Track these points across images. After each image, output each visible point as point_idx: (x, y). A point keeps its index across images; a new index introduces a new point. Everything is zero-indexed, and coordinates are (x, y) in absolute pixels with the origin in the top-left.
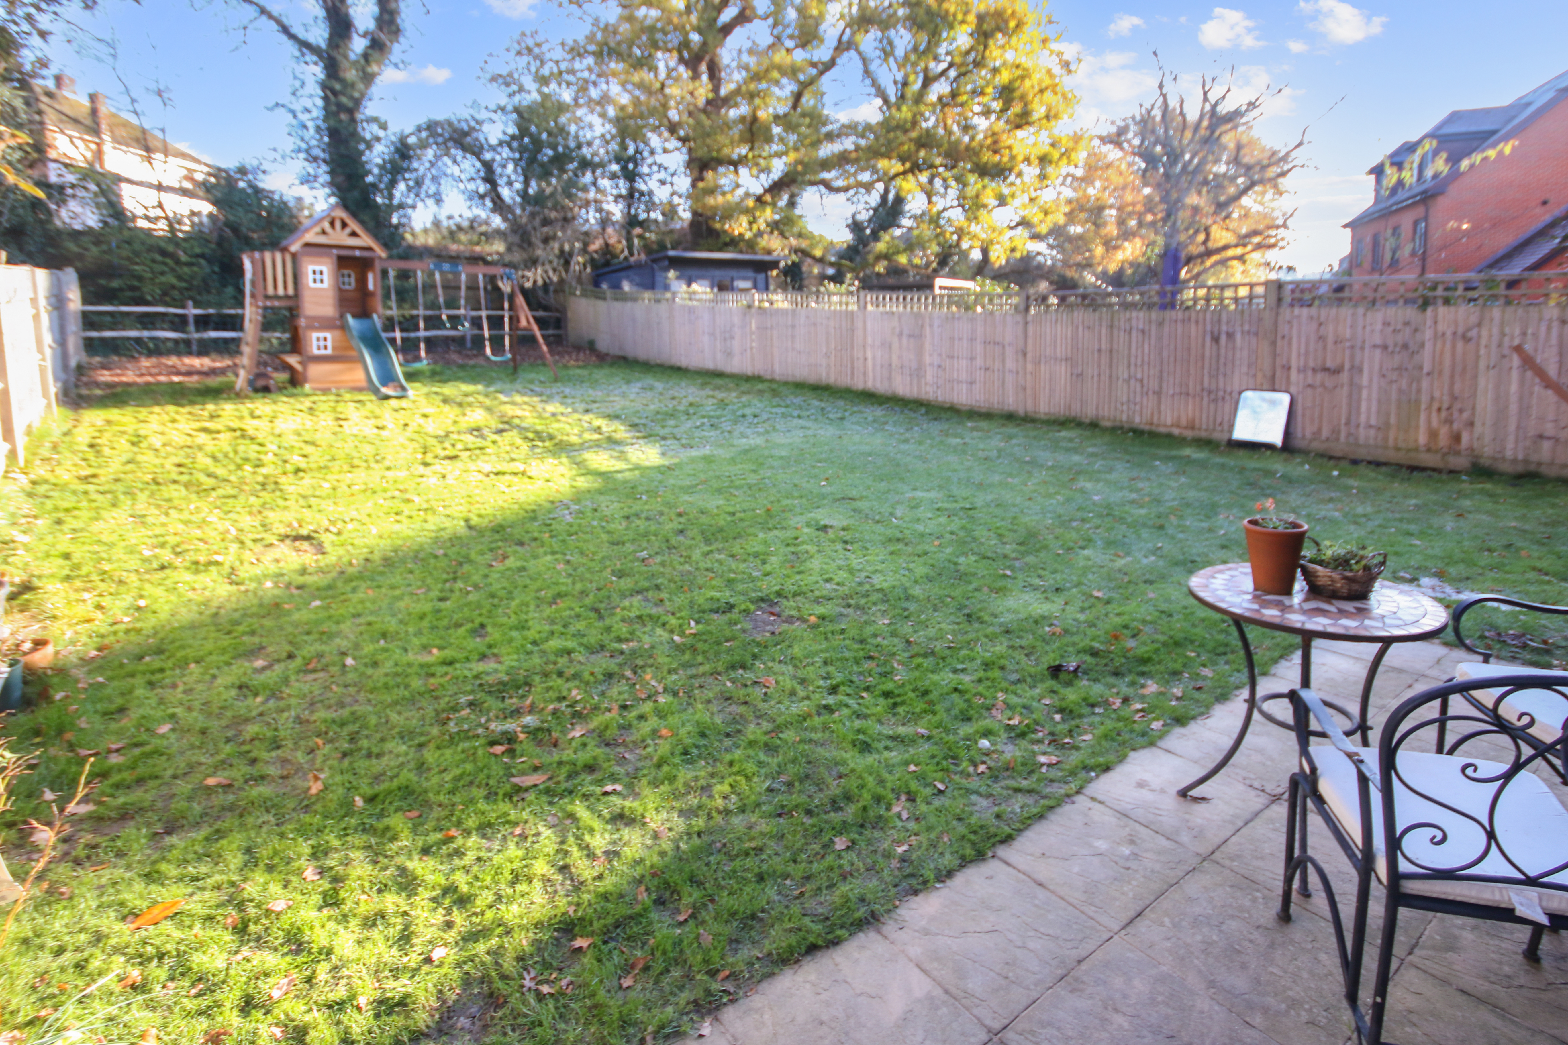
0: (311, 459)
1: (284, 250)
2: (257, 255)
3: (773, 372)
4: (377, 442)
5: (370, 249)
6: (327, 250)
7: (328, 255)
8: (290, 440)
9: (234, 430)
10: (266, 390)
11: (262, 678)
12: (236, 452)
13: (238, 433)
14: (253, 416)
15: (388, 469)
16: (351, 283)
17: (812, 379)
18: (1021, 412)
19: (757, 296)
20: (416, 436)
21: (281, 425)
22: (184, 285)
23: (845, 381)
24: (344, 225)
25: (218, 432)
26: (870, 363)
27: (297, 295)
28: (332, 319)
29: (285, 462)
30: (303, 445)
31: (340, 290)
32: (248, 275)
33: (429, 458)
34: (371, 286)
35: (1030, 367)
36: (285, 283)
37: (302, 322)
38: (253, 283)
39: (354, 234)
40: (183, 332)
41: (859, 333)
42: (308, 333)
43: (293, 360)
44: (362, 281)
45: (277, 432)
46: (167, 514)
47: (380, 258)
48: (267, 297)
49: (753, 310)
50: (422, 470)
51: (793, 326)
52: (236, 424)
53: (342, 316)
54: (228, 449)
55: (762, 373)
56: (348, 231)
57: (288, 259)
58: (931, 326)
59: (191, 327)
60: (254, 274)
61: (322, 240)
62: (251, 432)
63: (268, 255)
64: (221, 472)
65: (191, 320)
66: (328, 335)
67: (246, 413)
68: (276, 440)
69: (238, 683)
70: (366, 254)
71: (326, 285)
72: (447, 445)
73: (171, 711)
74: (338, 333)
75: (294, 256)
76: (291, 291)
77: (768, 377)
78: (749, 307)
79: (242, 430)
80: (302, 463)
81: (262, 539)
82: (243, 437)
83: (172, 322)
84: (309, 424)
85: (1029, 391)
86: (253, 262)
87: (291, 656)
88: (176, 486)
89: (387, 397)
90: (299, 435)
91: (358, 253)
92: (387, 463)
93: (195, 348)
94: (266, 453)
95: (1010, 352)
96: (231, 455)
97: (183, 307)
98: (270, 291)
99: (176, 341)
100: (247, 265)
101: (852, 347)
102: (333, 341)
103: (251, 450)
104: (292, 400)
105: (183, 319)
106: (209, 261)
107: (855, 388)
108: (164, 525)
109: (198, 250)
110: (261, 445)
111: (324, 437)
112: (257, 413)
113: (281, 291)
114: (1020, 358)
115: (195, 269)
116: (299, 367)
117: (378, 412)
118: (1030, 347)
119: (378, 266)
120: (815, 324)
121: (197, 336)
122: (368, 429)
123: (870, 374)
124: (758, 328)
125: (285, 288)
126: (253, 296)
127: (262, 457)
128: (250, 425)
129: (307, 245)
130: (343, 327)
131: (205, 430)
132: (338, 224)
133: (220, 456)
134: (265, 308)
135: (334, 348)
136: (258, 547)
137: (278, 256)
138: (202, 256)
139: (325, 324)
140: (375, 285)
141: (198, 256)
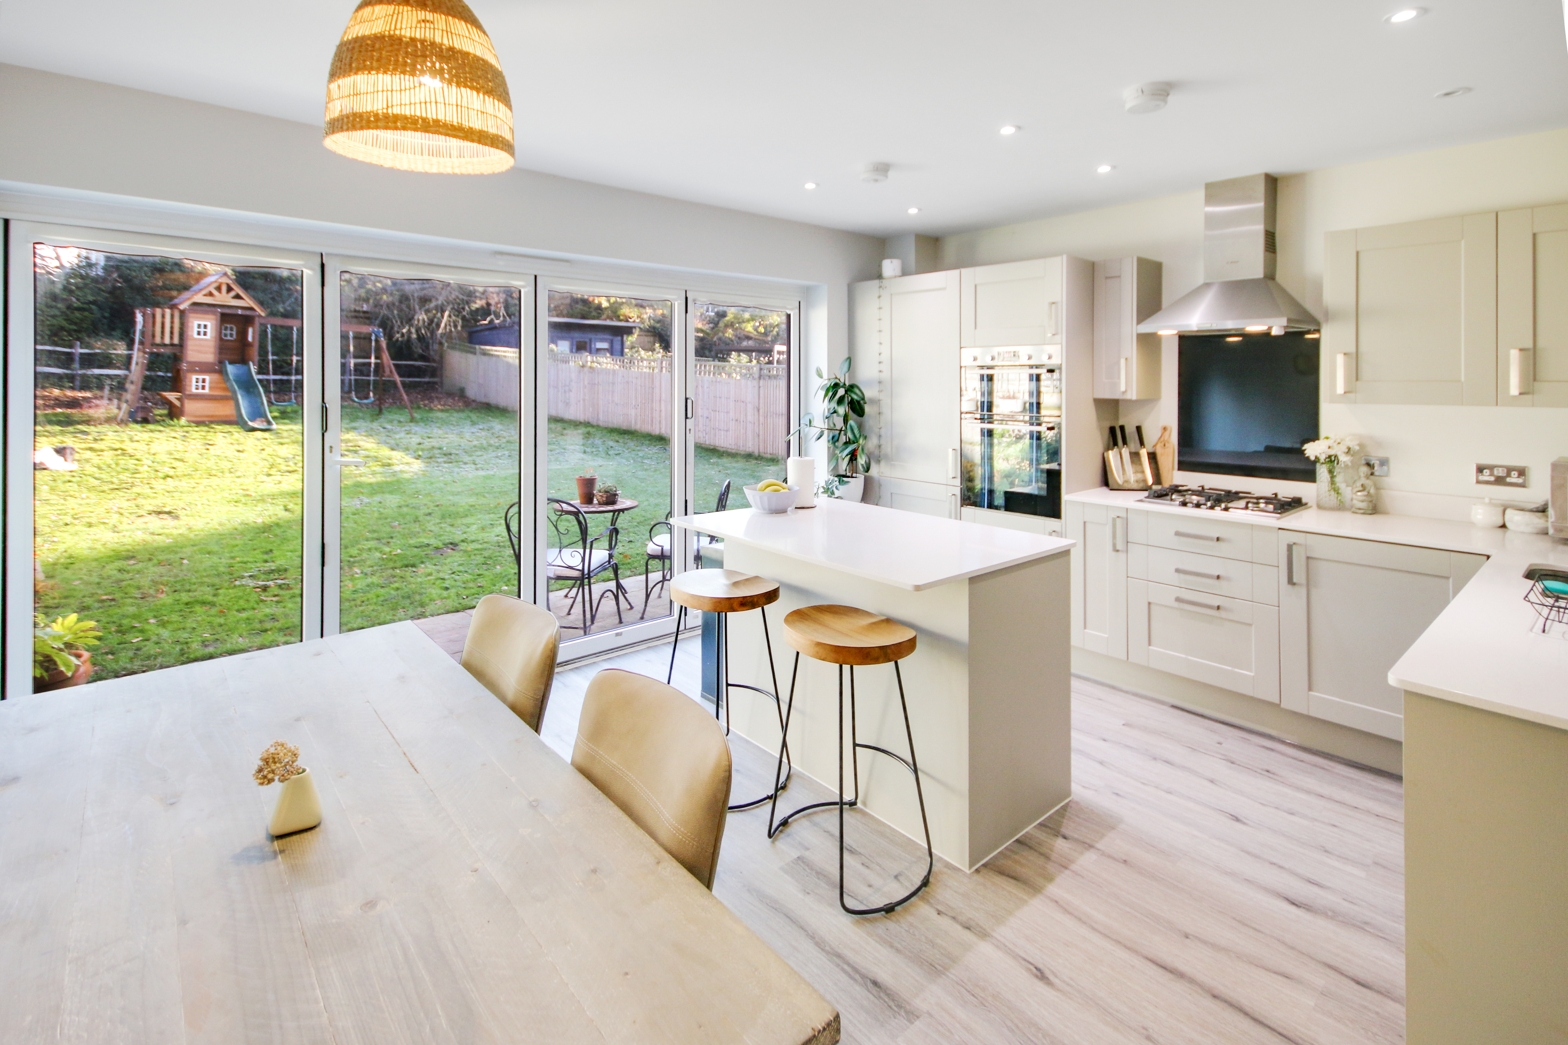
0: (179, 470)
1: (173, 307)
2: (149, 311)
3: (598, 420)
4: (235, 461)
5: (252, 309)
6: (213, 309)
7: (214, 313)
8: (163, 457)
9: (116, 450)
10: (145, 421)
11: (133, 567)
12: (117, 464)
13: (119, 452)
14: (132, 440)
15: (239, 477)
16: (231, 334)
17: (624, 426)
18: (756, 454)
19: (589, 358)
20: (269, 458)
21: (154, 448)
22: (75, 327)
23: (647, 428)
24: (230, 289)
25: (102, 451)
26: (663, 414)
27: (181, 345)
28: (213, 364)
29: (157, 471)
30: (173, 461)
31: (221, 339)
32: (139, 326)
33: (273, 471)
34: (250, 339)
35: (761, 419)
36: (172, 333)
37: (184, 366)
38: (143, 333)
39: (238, 297)
40: (67, 368)
41: (657, 391)
42: (189, 375)
43: (172, 396)
44: (243, 334)
45: (152, 451)
46: (65, 500)
47: (260, 316)
48: (154, 345)
49: (586, 369)
50: (265, 478)
51: (613, 383)
52: (117, 445)
53: (221, 362)
54: (110, 461)
55: (591, 420)
56: (233, 294)
57: (177, 314)
58: (702, 387)
59: (76, 365)
60: (144, 326)
61: (209, 300)
62: (130, 451)
63: (158, 311)
64: (104, 476)
65: (77, 358)
66: (207, 378)
67: (126, 438)
68: (151, 457)
69: (118, 568)
70: (248, 313)
71: (208, 337)
72: (291, 463)
73: (80, 576)
74: (216, 377)
75: (182, 313)
76: (176, 341)
77: (595, 424)
78: (583, 366)
79: (122, 450)
80: (171, 472)
81: (136, 513)
82: (123, 454)
83: (58, 359)
84: (180, 447)
85: (761, 437)
86: (144, 315)
87: (150, 560)
88: (70, 484)
89: (254, 430)
90: (171, 454)
91: (240, 312)
92: (238, 474)
93: (78, 383)
94: (143, 465)
95: (750, 407)
96: (114, 466)
97: (71, 347)
98: (158, 340)
99: (60, 377)
100: (139, 318)
101: (652, 402)
102: (210, 383)
103: (131, 463)
104: (167, 430)
105: (70, 357)
106: (100, 308)
107: (653, 433)
108: (63, 505)
109: (91, 298)
110: (138, 460)
111: (191, 457)
112: (136, 438)
113: (167, 341)
114: (756, 413)
115: (86, 314)
116: (177, 403)
117: (242, 440)
118: (761, 406)
119: (257, 321)
120: (628, 382)
121: (80, 372)
122: (231, 452)
123: (663, 422)
124: (589, 384)
125: (172, 338)
126: (141, 343)
127: (138, 468)
128: (129, 447)
129: (195, 304)
130: (222, 372)
131: (91, 449)
132: (224, 288)
133: (104, 467)
134: (152, 354)
135: (211, 388)
136: (133, 517)
137: (168, 312)
138: (94, 303)
139: (204, 368)
140: (253, 337)
141: (90, 302)
